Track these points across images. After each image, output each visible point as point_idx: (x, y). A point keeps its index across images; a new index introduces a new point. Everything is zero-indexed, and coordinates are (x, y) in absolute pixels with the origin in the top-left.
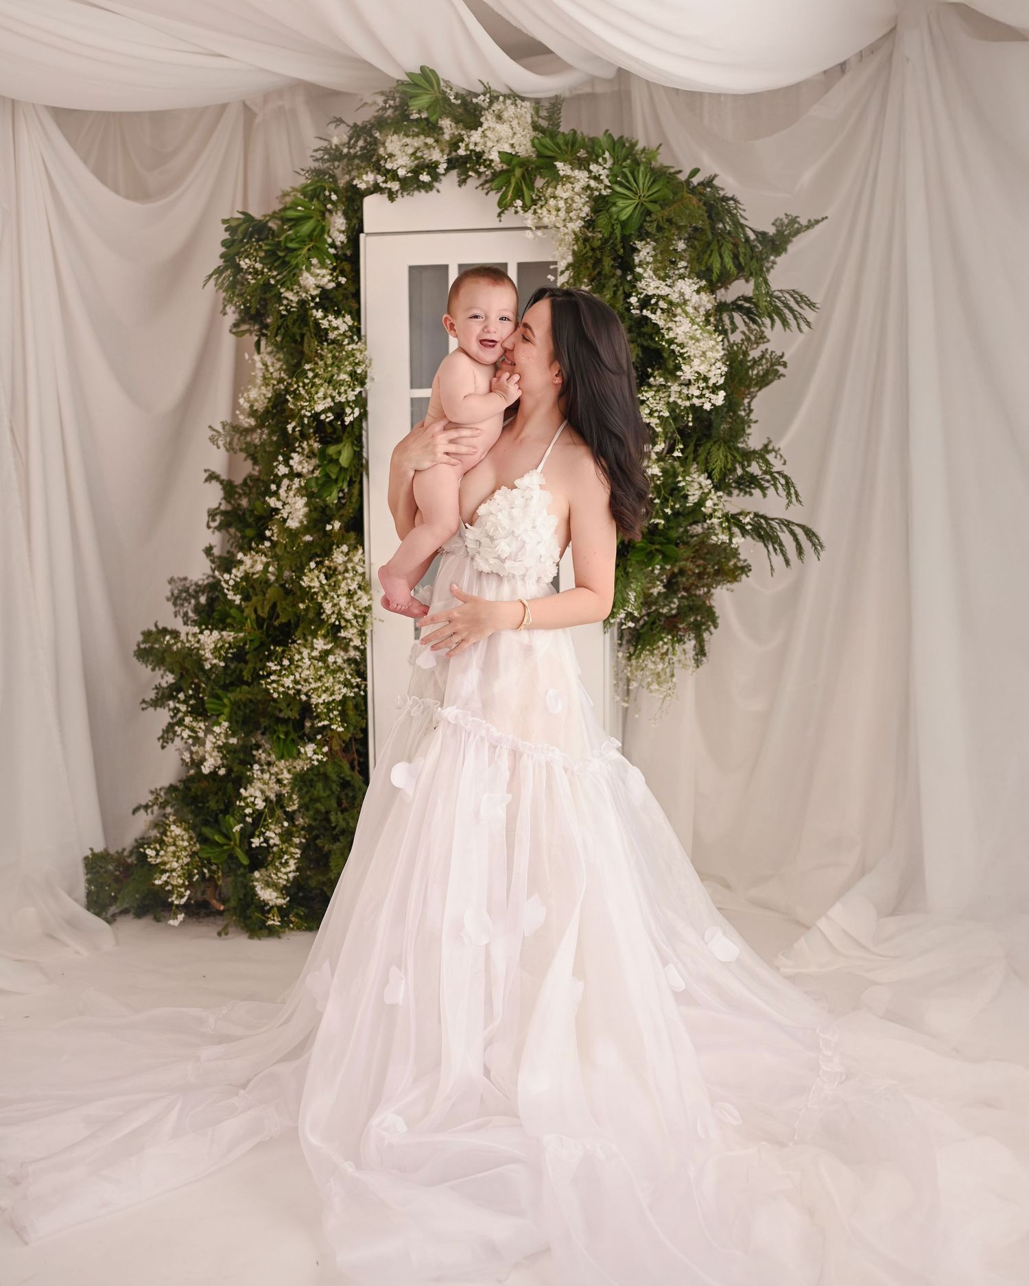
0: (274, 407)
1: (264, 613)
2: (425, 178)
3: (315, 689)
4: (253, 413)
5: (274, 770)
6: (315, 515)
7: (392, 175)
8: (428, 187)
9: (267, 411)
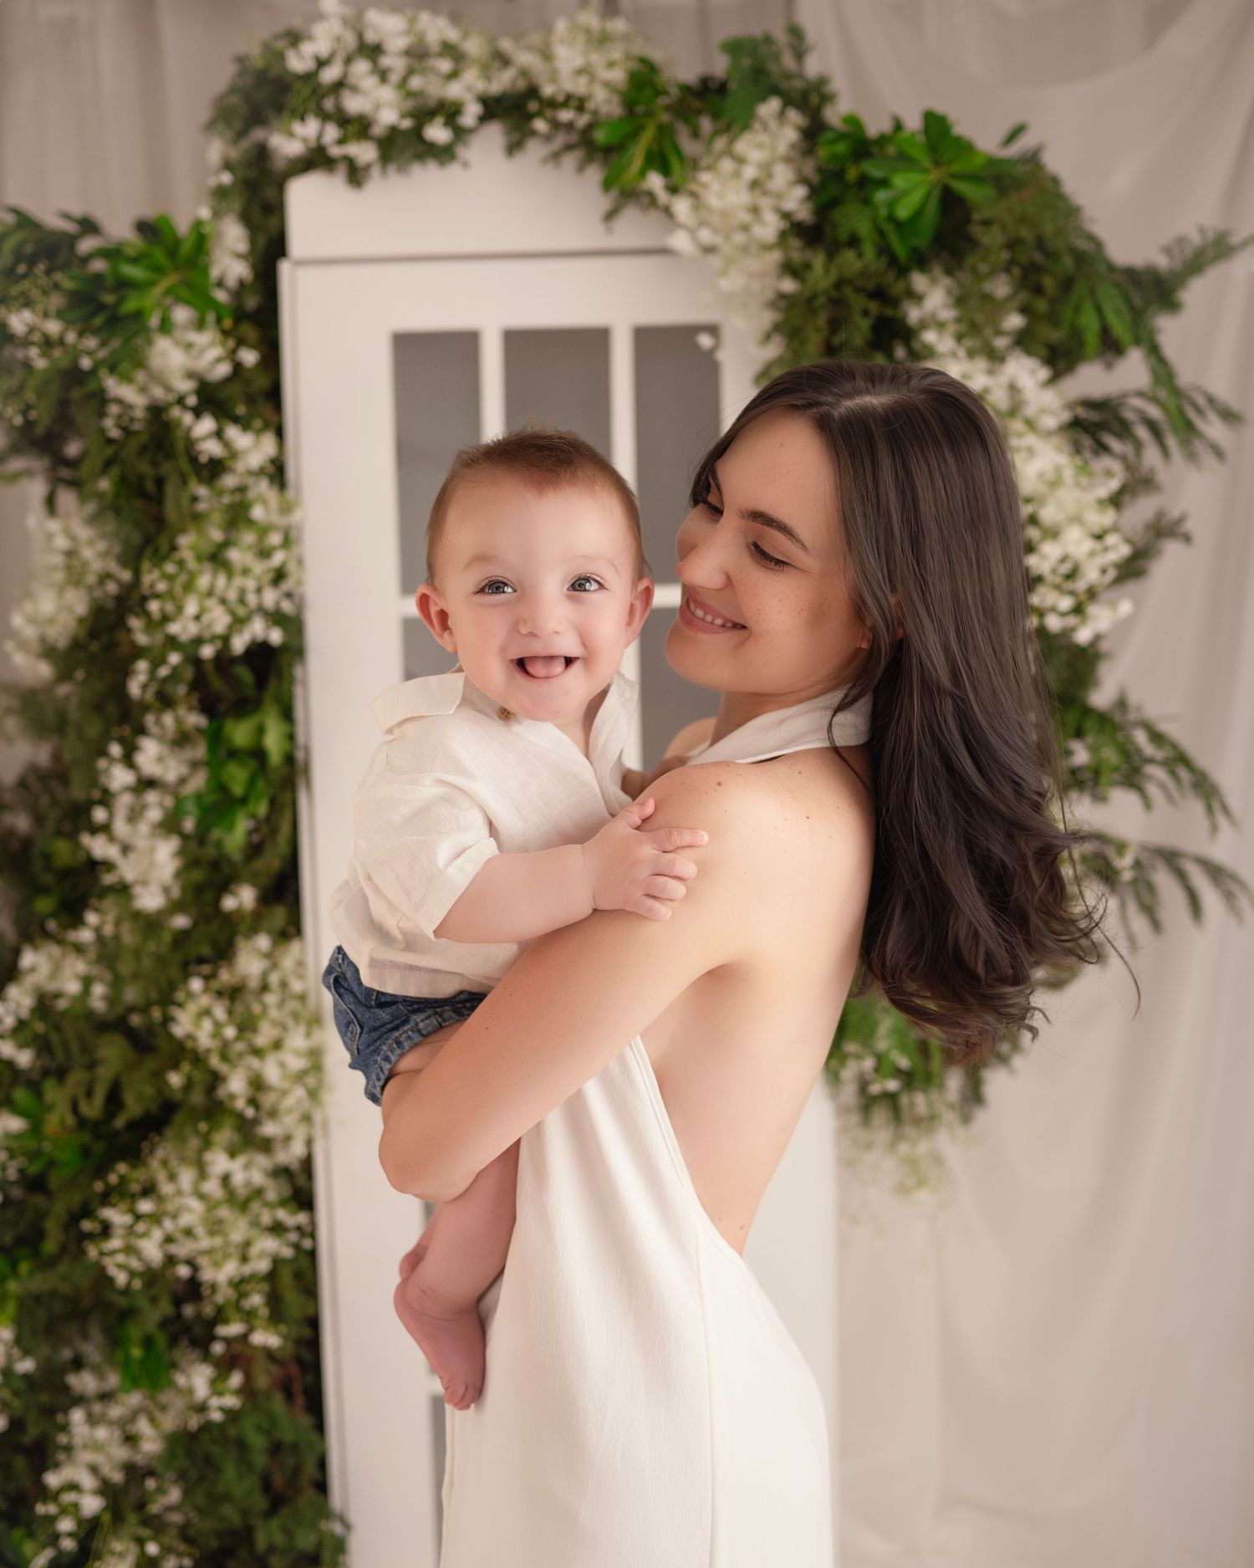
0: (93, 634)
1: (93, 1109)
2: (437, 133)
3: (209, 1252)
4: (48, 652)
5: (116, 1411)
6: (198, 875)
7: (356, 127)
8: (444, 154)
9: (76, 645)
